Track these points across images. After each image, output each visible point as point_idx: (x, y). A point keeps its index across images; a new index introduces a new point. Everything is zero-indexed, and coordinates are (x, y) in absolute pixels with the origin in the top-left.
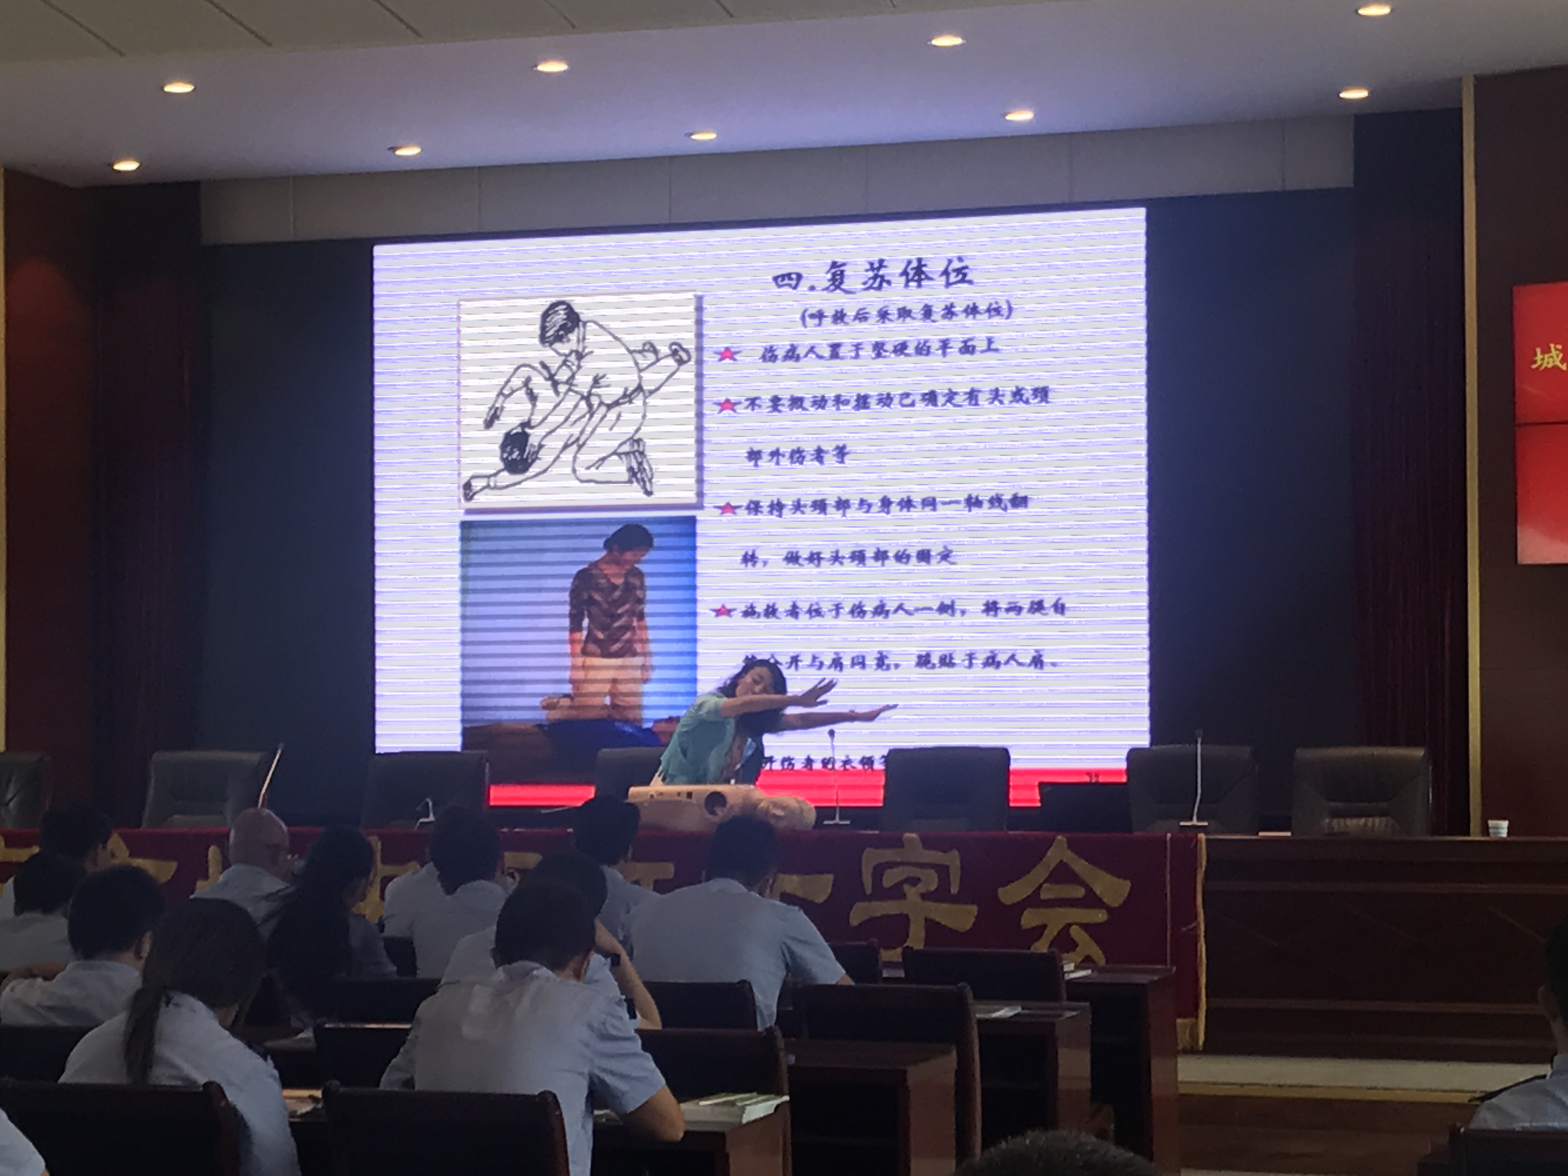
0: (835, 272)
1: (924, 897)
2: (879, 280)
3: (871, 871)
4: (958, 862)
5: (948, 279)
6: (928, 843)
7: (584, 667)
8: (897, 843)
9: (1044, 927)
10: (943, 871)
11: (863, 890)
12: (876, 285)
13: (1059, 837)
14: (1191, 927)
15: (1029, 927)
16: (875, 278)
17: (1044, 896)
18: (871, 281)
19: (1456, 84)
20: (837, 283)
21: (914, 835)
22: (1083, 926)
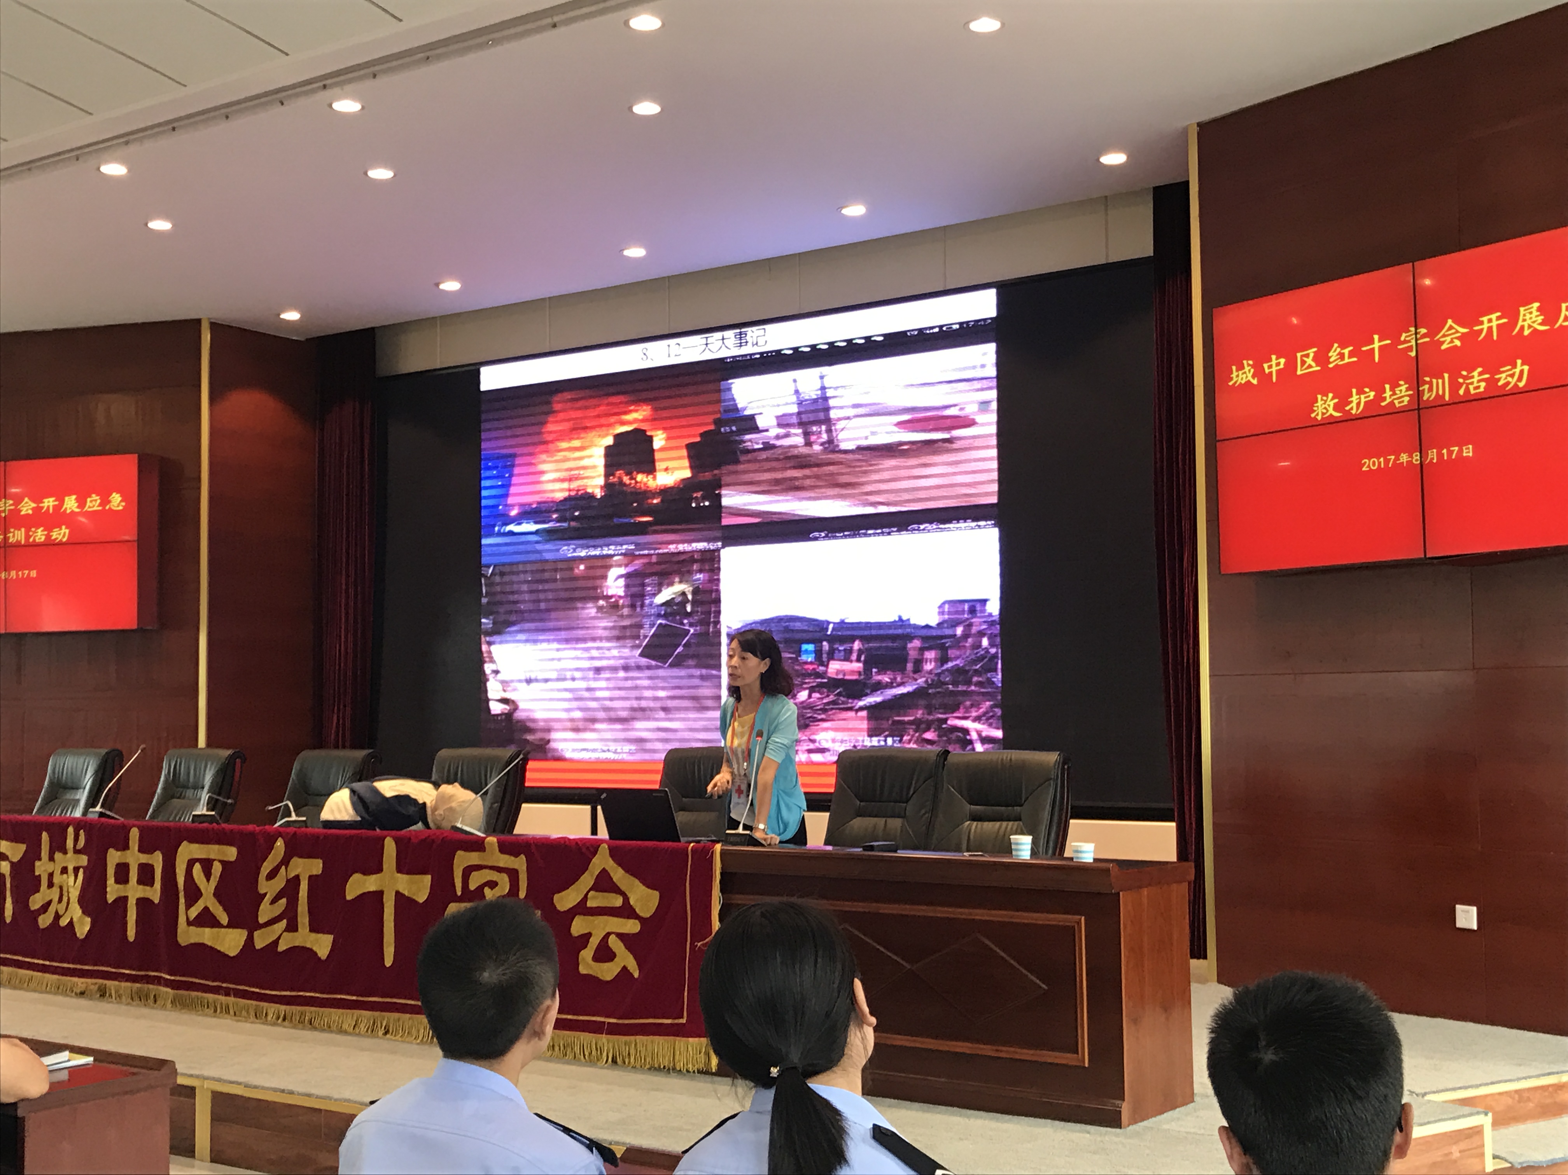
3: (461, 873)
4: (525, 868)
9: (589, 935)
10: (513, 874)
11: (454, 890)
13: (604, 845)
15: (577, 934)
17: (589, 904)
21: (495, 839)
22: (620, 936)
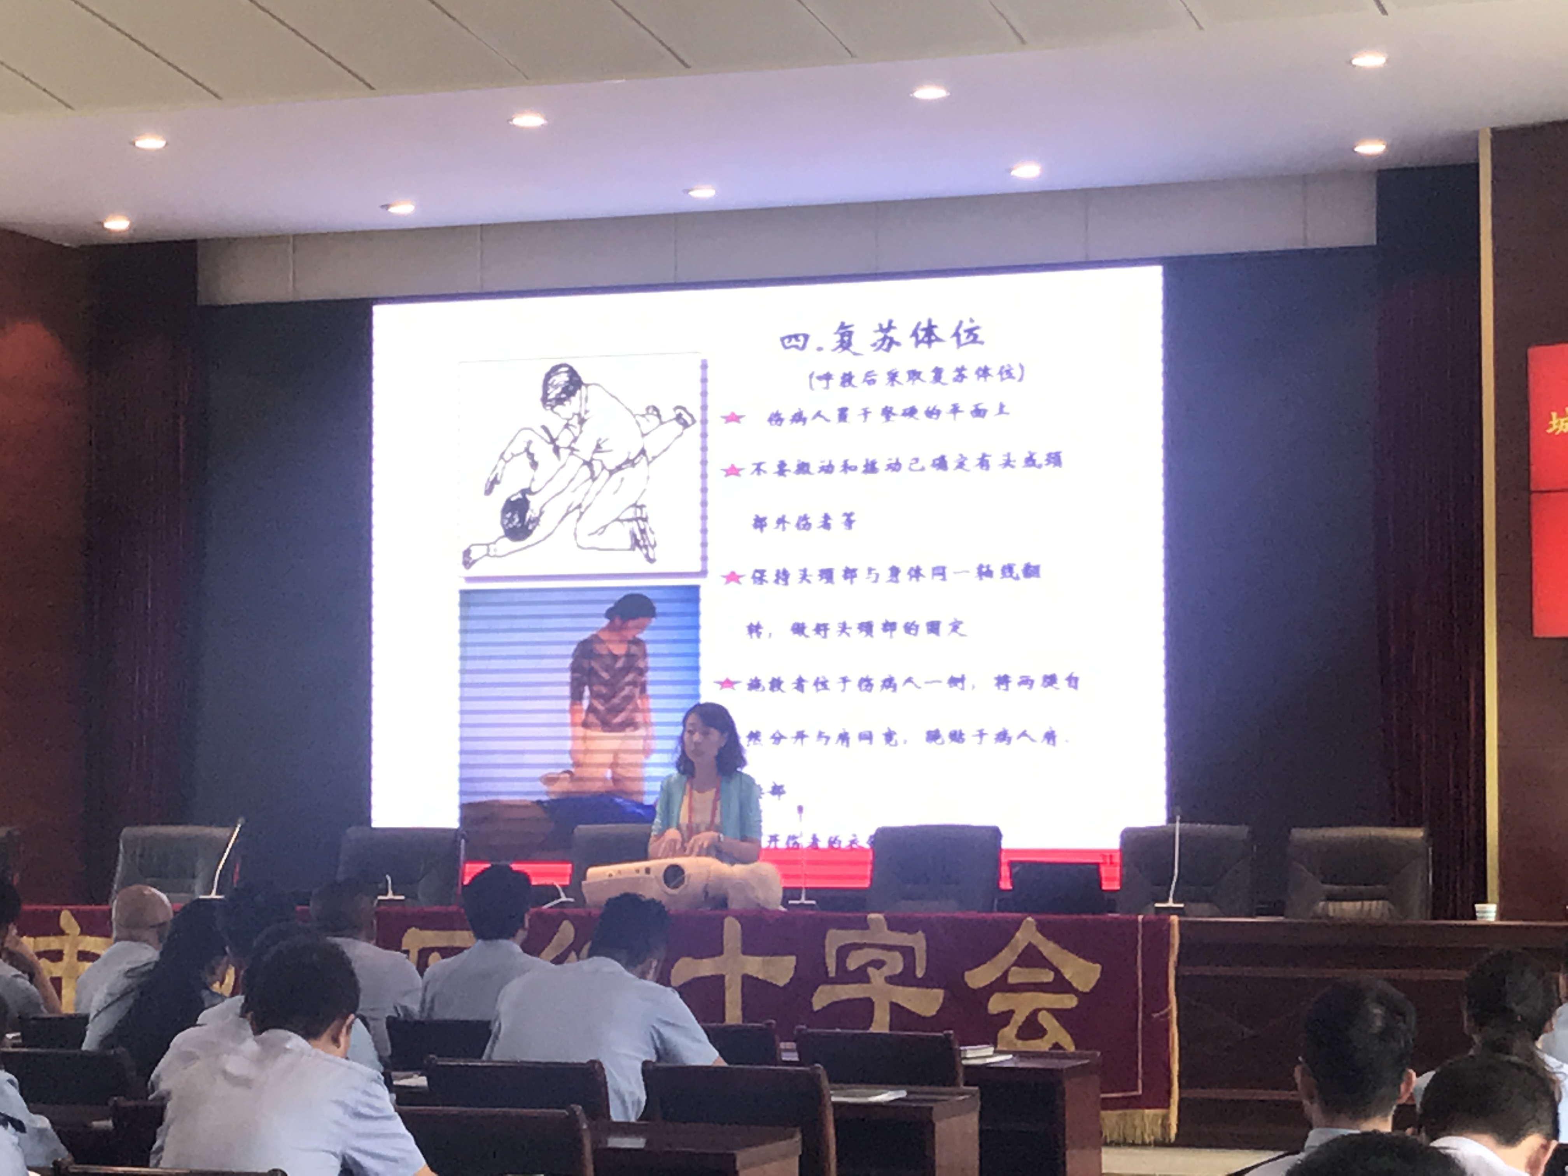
0: (844, 333)
1: (891, 980)
2: (888, 341)
3: (834, 952)
4: (923, 944)
5: (959, 341)
6: (894, 925)
7: (584, 738)
8: (864, 925)
9: (1011, 1012)
10: (908, 953)
11: (827, 973)
12: (885, 347)
13: (1030, 919)
14: (1162, 1013)
15: (995, 1012)
16: (884, 339)
17: (1011, 980)
18: (879, 343)
19: (1473, 140)
20: (845, 345)
21: (880, 916)
22: (1052, 1011)
